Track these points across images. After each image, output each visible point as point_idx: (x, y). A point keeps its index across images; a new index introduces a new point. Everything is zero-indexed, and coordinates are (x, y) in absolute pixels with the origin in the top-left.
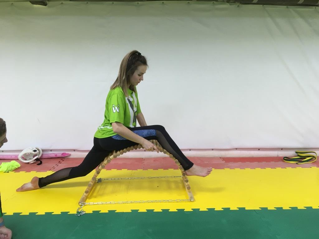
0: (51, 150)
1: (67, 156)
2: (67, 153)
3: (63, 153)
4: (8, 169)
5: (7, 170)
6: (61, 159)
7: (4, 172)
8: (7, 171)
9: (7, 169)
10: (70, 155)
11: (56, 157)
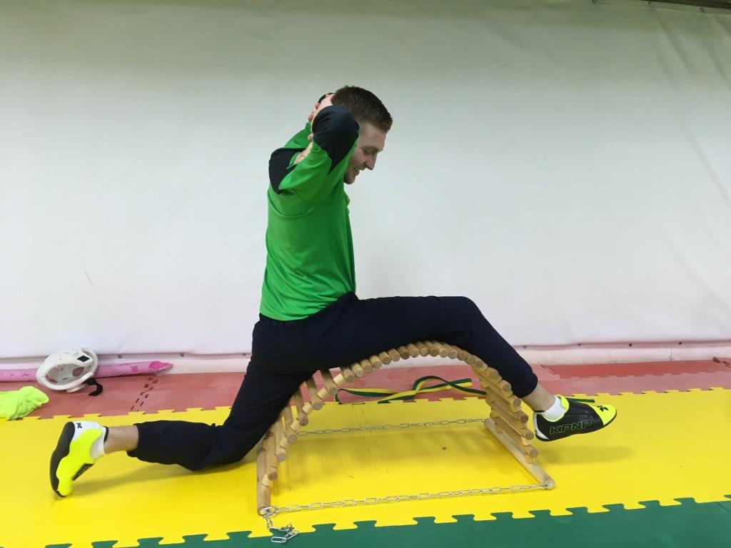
0: (120, 356)
1: (164, 370)
2: (163, 360)
3: (154, 362)
4: (19, 411)
5: (16, 413)
6: (148, 377)
7: (8, 418)
8: (16, 417)
9: (17, 410)
10: (171, 366)
11: (135, 373)
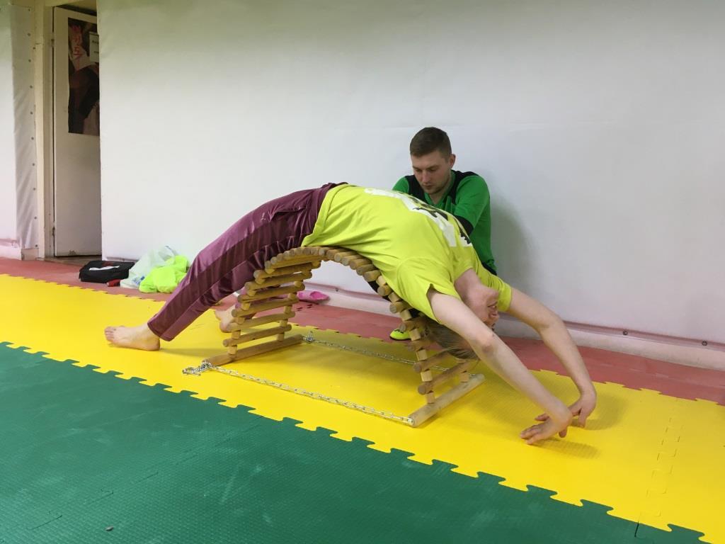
1: (323, 300)
2: (323, 292)
3: (314, 293)
10: (328, 299)
11: (301, 299)
